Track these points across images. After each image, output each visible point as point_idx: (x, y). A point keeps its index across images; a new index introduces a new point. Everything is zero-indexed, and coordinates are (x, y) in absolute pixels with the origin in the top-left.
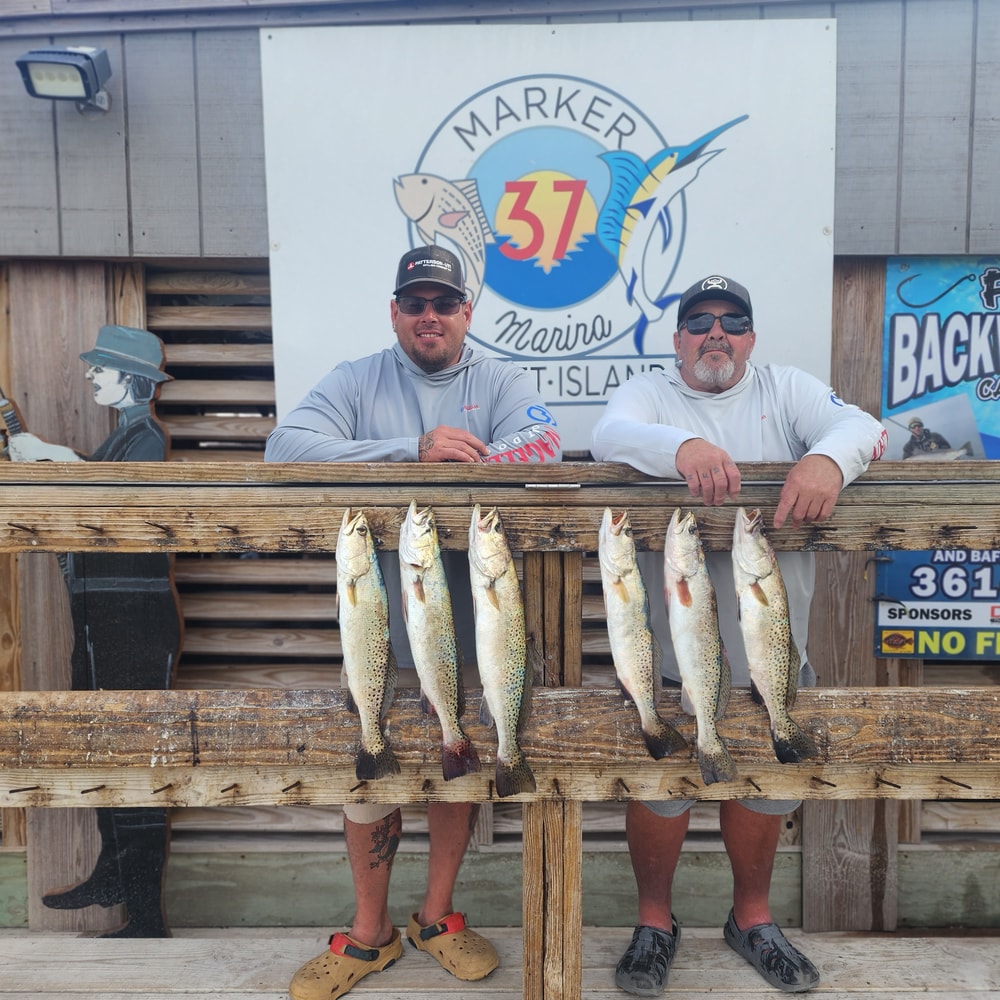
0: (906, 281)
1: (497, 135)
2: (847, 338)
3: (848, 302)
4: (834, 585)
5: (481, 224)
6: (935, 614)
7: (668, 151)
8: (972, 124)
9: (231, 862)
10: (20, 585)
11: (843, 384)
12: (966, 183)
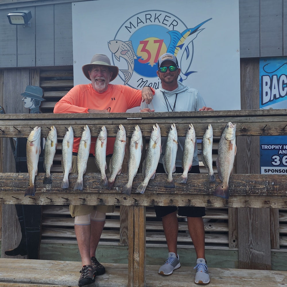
0: (266, 65)
1: (137, 28)
2: (247, 83)
3: (247, 72)
4: (246, 162)
5: (133, 53)
6: (280, 171)
7: (188, 30)
8: (283, 17)
9: (60, 246)
10: (3, 161)
11: (246, 98)
12: (282, 35)
